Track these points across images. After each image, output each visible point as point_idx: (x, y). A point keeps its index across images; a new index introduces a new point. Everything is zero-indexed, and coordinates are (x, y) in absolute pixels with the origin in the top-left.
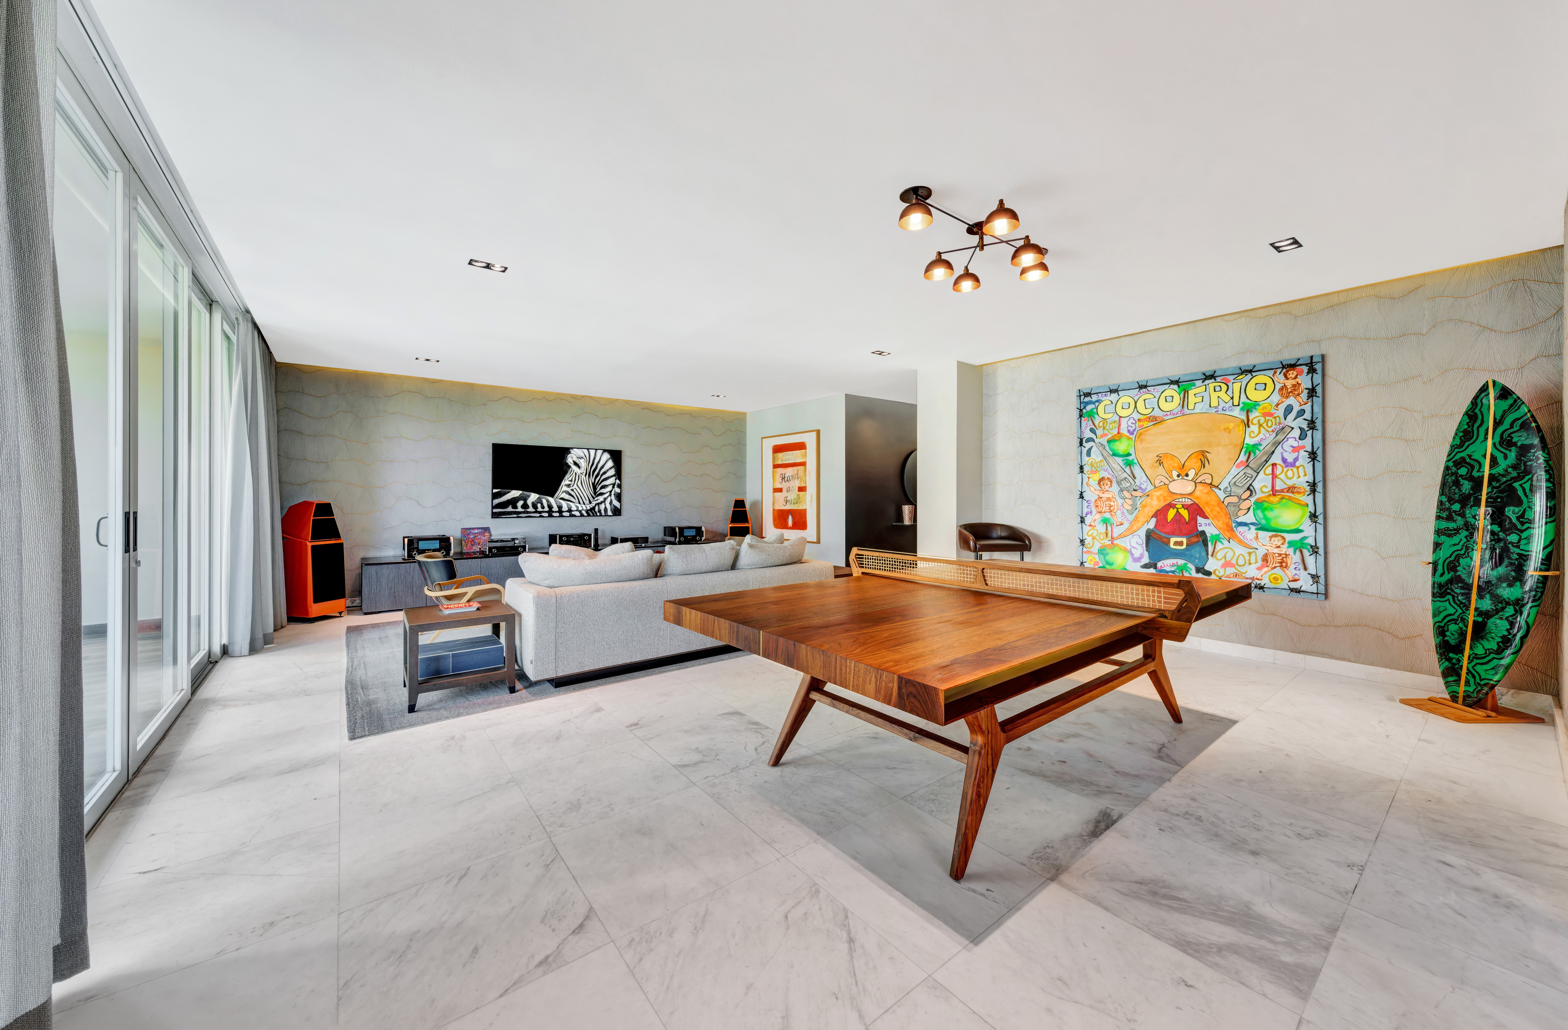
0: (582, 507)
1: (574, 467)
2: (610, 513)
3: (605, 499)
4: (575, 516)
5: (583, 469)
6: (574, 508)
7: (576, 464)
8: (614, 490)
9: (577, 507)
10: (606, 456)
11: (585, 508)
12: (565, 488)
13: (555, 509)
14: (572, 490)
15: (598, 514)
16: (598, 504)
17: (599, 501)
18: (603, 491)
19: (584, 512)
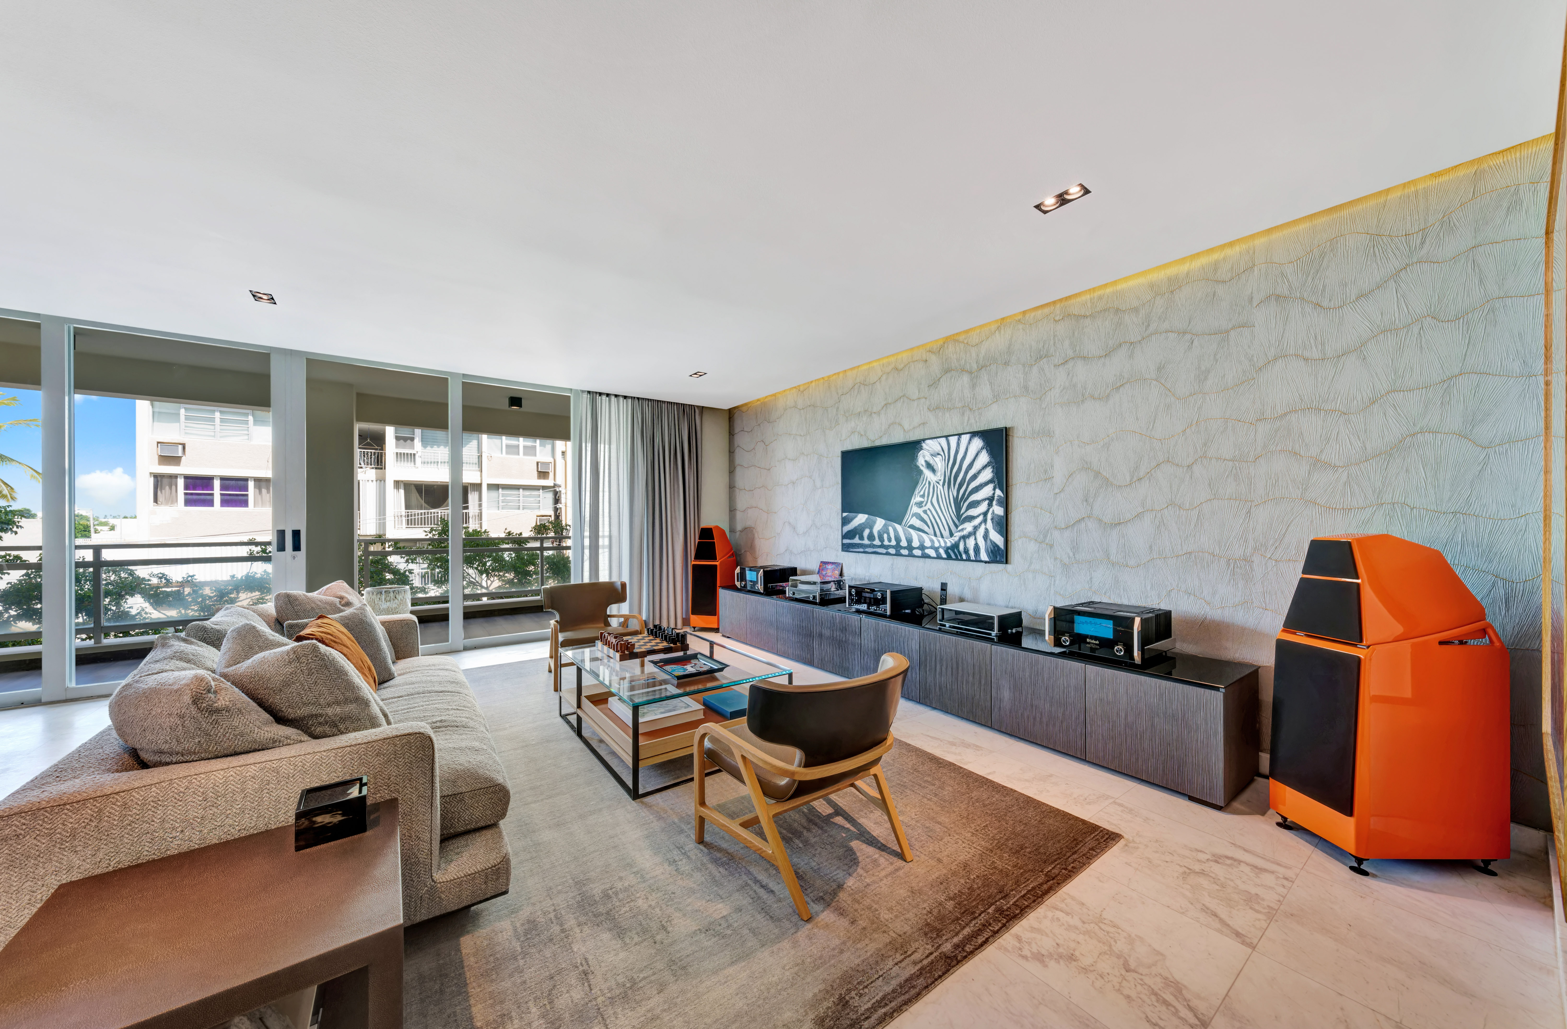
0: (939, 541)
1: (927, 473)
2: (984, 556)
3: (976, 528)
4: (929, 557)
5: (939, 474)
6: (928, 544)
7: (929, 466)
8: (991, 510)
9: (932, 541)
10: (977, 443)
11: (943, 544)
12: (915, 509)
13: (904, 543)
14: (925, 512)
15: (964, 557)
16: (964, 538)
17: (965, 533)
18: (973, 512)
19: (942, 551)
